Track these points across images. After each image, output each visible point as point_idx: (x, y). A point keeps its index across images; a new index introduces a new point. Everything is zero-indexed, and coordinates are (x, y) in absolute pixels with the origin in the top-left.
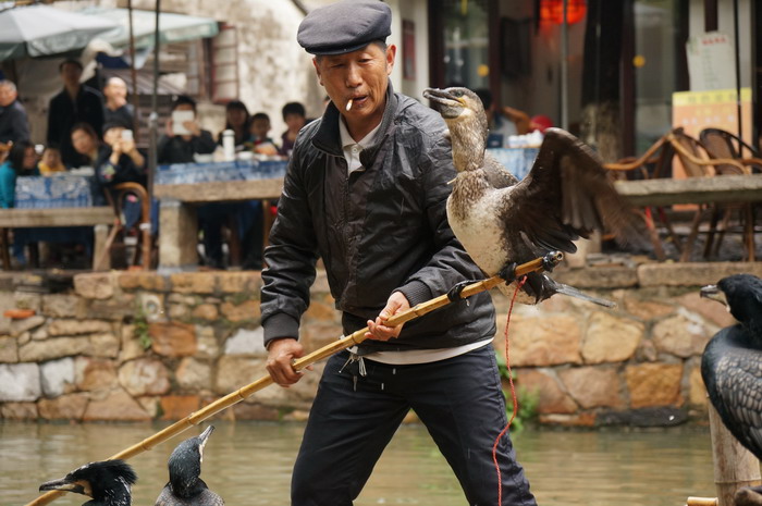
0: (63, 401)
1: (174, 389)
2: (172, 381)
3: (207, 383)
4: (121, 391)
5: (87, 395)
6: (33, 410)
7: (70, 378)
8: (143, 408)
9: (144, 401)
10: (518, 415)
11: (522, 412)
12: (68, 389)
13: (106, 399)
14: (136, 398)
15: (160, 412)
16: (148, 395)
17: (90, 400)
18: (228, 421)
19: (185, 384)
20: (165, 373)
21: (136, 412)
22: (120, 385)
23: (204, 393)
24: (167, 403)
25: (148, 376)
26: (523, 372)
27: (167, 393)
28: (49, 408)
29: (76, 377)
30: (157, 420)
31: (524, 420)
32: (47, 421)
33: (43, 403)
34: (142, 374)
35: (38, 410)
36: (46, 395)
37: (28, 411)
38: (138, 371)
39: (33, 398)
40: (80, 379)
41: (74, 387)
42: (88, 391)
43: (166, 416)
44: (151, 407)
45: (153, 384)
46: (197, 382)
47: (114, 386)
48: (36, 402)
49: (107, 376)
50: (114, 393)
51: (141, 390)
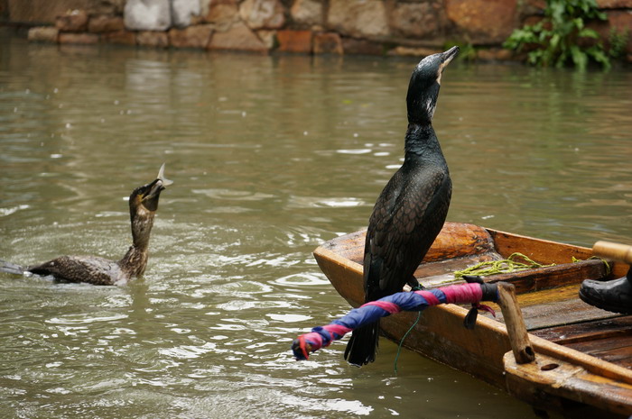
0: (191, 31)
1: (290, 24)
2: (287, 16)
3: (319, 19)
4: (241, 24)
5: (211, 27)
6: (164, 38)
7: (196, 10)
8: (260, 39)
9: (262, 34)
10: (606, 54)
11: (612, 52)
12: (195, 20)
13: (228, 31)
14: (255, 31)
15: (277, 44)
16: (266, 28)
17: (214, 32)
18: (337, 55)
19: (299, 20)
20: (281, 9)
21: (254, 44)
22: (240, 19)
23: (316, 28)
24: (282, 37)
25: (265, 11)
26: (614, 14)
27: (283, 28)
28: (178, 36)
29: (202, 10)
30: (275, 51)
31: (612, 58)
32: (177, 49)
33: (173, 33)
34: (261, 9)
35: (169, 38)
36: (175, 26)
37: (160, 39)
38: (257, 6)
39: (164, 28)
40: (206, 12)
41: (199, 19)
42: (213, 23)
43: (283, 48)
44: (268, 39)
45: (271, 19)
46: (309, 18)
47: (236, 18)
48: (167, 31)
49: (230, 10)
50: (235, 26)
51: (259, 24)
